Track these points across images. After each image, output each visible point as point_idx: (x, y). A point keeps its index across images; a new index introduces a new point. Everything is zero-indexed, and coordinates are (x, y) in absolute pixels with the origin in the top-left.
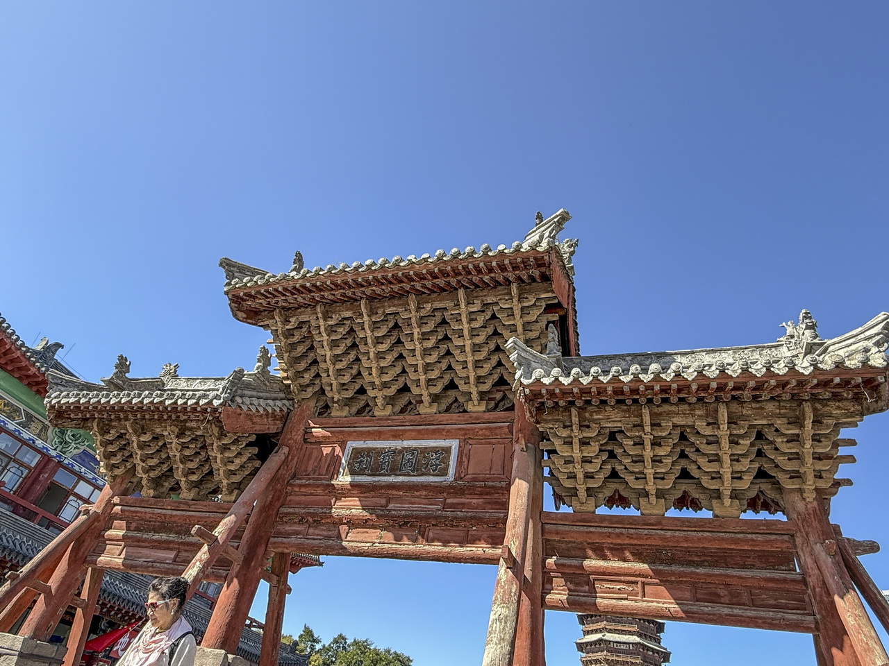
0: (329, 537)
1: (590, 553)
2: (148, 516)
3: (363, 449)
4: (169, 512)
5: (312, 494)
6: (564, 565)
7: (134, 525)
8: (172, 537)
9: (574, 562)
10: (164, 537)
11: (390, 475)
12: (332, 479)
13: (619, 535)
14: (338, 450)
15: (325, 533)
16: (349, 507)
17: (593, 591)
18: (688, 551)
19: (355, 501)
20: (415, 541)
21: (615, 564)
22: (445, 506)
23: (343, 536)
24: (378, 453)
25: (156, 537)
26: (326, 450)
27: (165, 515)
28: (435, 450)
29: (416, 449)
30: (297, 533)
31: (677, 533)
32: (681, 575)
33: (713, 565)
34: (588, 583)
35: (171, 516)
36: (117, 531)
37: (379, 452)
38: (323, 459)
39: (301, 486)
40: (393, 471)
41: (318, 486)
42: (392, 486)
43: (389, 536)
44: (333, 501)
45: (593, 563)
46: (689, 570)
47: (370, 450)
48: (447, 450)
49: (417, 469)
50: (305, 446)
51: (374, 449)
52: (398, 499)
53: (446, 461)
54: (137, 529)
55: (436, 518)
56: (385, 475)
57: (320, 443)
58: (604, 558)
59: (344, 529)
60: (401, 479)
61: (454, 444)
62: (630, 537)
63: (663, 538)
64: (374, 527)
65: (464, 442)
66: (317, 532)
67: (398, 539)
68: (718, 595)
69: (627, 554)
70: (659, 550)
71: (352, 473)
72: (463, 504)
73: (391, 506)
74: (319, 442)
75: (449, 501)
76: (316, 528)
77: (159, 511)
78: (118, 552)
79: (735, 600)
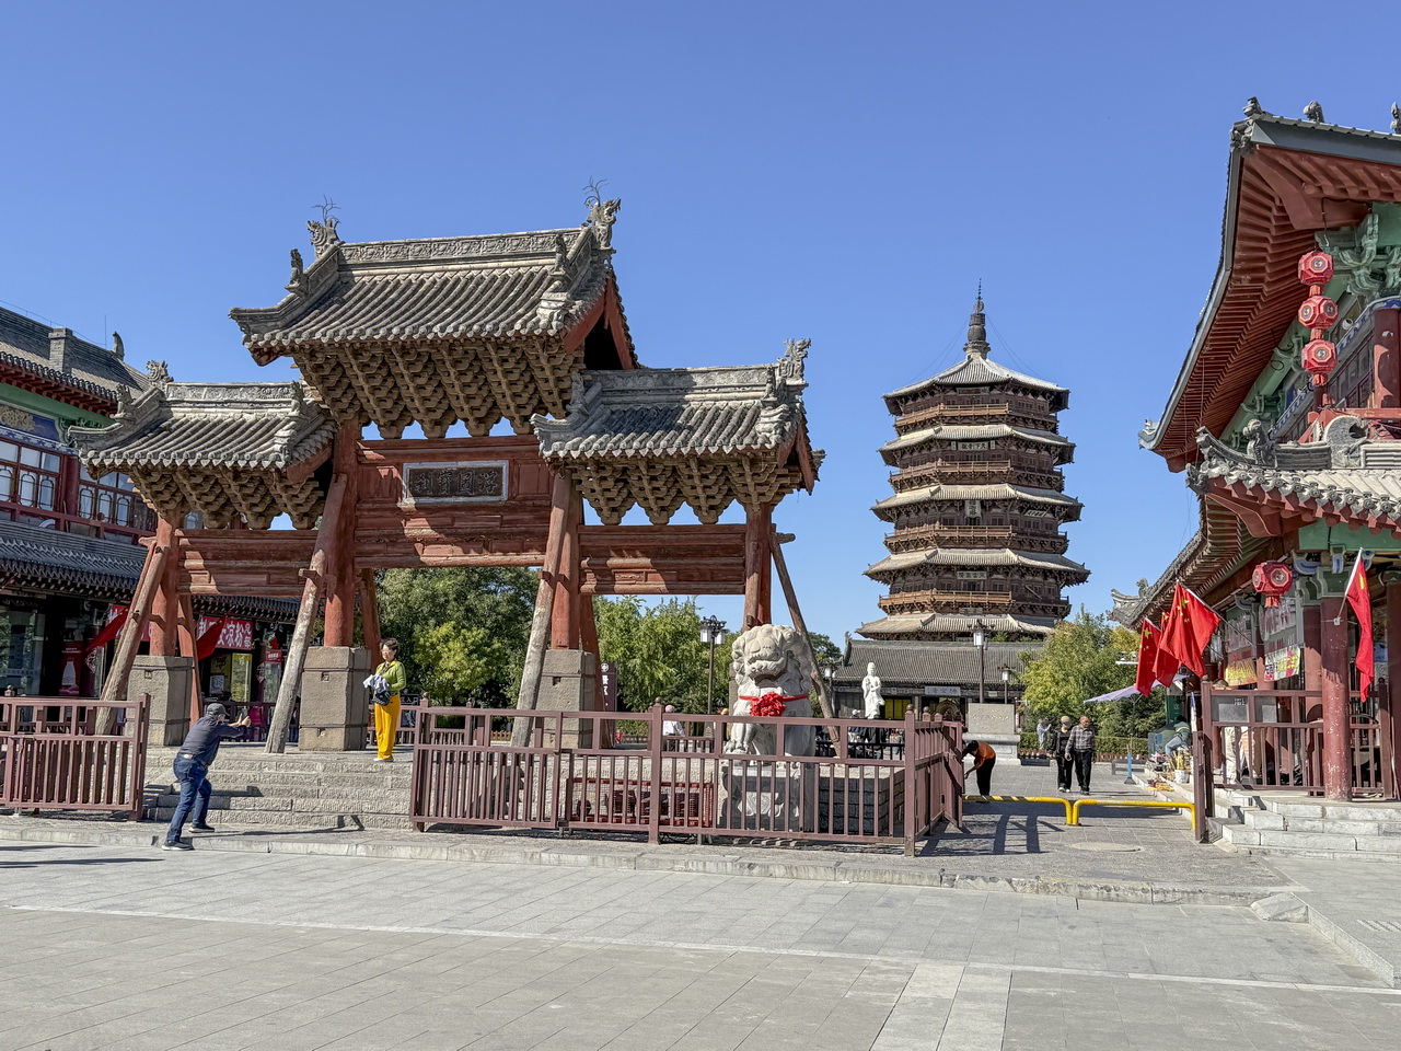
0: (408, 554)
1: (613, 553)
2: (222, 546)
3: (421, 471)
4: (243, 541)
5: (381, 517)
6: (594, 565)
7: (209, 555)
8: (256, 563)
9: (601, 561)
10: (248, 563)
11: (450, 496)
12: (397, 501)
13: (632, 540)
14: (395, 473)
15: (403, 550)
16: (418, 528)
17: (614, 581)
18: (678, 548)
19: (423, 521)
20: (480, 553)
21: (629, 561)
22: (503, 523)
23: (420, 553)
24: (435, 474)
25: (240, 564)
26: (384, 472)
27: (240, 544)
28: (488, 470)
29: (470, 469)
30: (378, 552)
31: (672, 537)
32: (672, 565)
33: (694, 556)
34: (610, 575)
35: (247, 545)
36: (194, 562)
37: (437, 473)
38: (384, 482)
39: (369, 510)
40: (453, 492)
41: (386, 510)
42: (455, 507)
43: (459, 550)
44: (403, 522)
45: (614, 561)
46: (676, 562)
47: (427, 472)
48: (499, 470)
49: (474, 489)
50: (361, 468)
51: (431, 470)
52: (461, 518)
53: (499, 481)
54: (215, 558)
55: (496, 534)
56: (446, 496)
57: (377, 465)
58: (623, 557)
59: (419, 546)
60: (461, 499)
61: (504, 464)
62: (640, 540)
63: (662, 541)
64: (445, 543)
65: (513, 463)
66: (395, 550)
67: (466, 552)
68: (692, 576)
69: (638, 553)
70: (660, 548)
71: (415, 495)
72: (518, 520)
73: (457, 524)
74: (374, 464)
75: (505, 518)
76: (393, 546)
77: (233, 541)
78: (207, 580)
79: (703, 579)
